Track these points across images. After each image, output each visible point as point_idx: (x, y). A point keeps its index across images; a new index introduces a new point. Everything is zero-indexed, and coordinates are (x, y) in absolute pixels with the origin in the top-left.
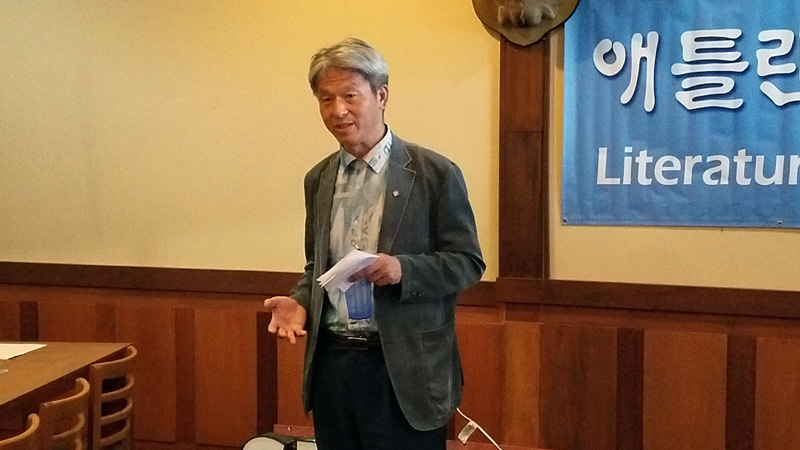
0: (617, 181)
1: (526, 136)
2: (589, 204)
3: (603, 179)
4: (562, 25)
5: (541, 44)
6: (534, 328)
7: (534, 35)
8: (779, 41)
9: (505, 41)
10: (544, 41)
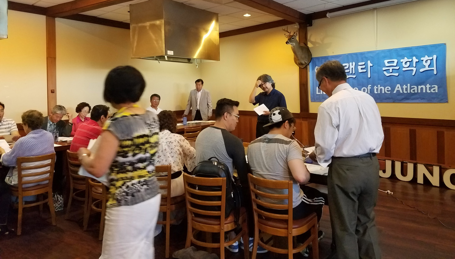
0: (320, 93)
1: (304, 85)
2: (315, 98)
3: (317, 93)
4: (309, 64)
5: (306, 68)
6: (306, 122)
7: (304, 66)
8: (346, 66)
9: (300, 68)
10: (306, 67)
